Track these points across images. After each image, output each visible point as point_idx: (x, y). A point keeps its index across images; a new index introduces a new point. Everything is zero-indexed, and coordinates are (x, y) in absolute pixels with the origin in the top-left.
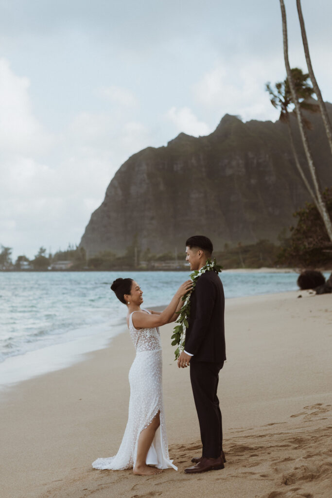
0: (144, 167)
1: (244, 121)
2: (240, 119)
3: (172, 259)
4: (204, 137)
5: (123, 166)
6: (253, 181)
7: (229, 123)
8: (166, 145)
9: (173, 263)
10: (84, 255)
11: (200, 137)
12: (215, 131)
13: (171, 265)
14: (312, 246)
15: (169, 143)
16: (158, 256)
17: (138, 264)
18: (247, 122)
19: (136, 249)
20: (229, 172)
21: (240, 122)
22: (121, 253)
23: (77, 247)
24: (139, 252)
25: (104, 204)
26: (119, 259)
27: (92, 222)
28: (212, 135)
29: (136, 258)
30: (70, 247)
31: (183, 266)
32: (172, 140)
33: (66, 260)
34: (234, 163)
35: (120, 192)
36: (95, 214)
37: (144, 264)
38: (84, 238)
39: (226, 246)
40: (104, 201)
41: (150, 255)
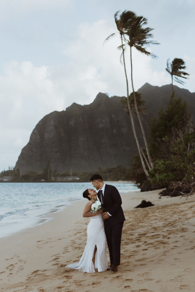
0: (52, 123)
1: (110, 97)
2: (107, 95)
3: (69, 175)
4: (87, 105)
5: (40, 122)
6: (114, 131)
7: (101, 97)
8: (65, 110)
9: (70, 178)
10: (19, 173)
11: (84, 105)
12: (93, 102)
13: (69, 179)
14: (141, 172)
15: (67, 109)
16: (61, 173)
17: (50, 178)
18: (112, 97)
19: (49, 170)
20: (101, 126)
21: (108, 97)
22: (40, 172)
23: (14, 169)
24: (50, 171)
25: (29, 144)
26: (39, 175)
27: (22, 154)
28: (91, 104)
29: (49, 175)
30: (9, 168)
31: (76, 179)
32: (69, 107)
33: (8, 176)
34: (104, 121)
35: (38, 136)
36: (24, 150)
37: (53, 178)
38: (18, 163)
39: (99, 168)
40: (29, 142)
41: (57, 173)
